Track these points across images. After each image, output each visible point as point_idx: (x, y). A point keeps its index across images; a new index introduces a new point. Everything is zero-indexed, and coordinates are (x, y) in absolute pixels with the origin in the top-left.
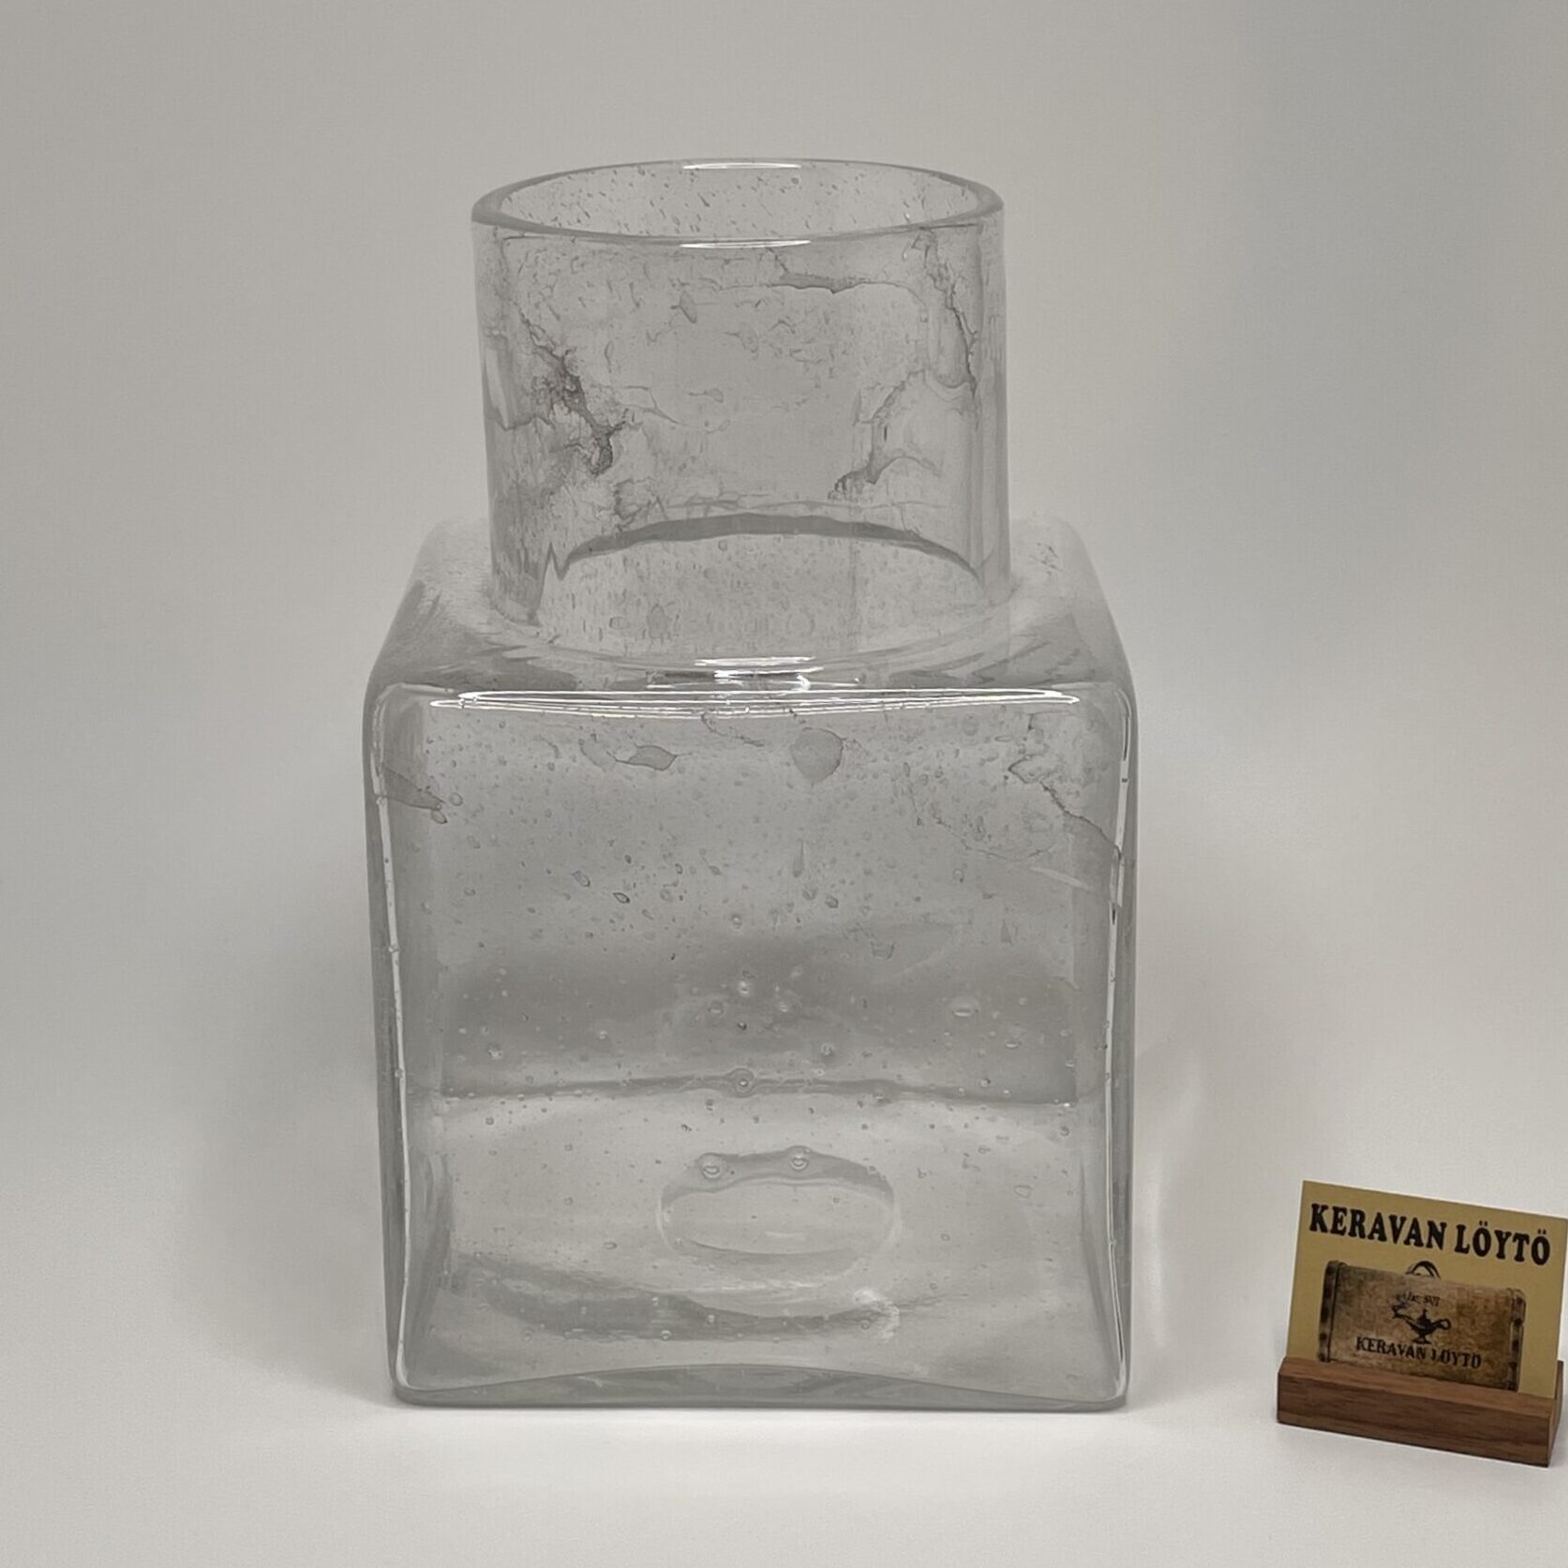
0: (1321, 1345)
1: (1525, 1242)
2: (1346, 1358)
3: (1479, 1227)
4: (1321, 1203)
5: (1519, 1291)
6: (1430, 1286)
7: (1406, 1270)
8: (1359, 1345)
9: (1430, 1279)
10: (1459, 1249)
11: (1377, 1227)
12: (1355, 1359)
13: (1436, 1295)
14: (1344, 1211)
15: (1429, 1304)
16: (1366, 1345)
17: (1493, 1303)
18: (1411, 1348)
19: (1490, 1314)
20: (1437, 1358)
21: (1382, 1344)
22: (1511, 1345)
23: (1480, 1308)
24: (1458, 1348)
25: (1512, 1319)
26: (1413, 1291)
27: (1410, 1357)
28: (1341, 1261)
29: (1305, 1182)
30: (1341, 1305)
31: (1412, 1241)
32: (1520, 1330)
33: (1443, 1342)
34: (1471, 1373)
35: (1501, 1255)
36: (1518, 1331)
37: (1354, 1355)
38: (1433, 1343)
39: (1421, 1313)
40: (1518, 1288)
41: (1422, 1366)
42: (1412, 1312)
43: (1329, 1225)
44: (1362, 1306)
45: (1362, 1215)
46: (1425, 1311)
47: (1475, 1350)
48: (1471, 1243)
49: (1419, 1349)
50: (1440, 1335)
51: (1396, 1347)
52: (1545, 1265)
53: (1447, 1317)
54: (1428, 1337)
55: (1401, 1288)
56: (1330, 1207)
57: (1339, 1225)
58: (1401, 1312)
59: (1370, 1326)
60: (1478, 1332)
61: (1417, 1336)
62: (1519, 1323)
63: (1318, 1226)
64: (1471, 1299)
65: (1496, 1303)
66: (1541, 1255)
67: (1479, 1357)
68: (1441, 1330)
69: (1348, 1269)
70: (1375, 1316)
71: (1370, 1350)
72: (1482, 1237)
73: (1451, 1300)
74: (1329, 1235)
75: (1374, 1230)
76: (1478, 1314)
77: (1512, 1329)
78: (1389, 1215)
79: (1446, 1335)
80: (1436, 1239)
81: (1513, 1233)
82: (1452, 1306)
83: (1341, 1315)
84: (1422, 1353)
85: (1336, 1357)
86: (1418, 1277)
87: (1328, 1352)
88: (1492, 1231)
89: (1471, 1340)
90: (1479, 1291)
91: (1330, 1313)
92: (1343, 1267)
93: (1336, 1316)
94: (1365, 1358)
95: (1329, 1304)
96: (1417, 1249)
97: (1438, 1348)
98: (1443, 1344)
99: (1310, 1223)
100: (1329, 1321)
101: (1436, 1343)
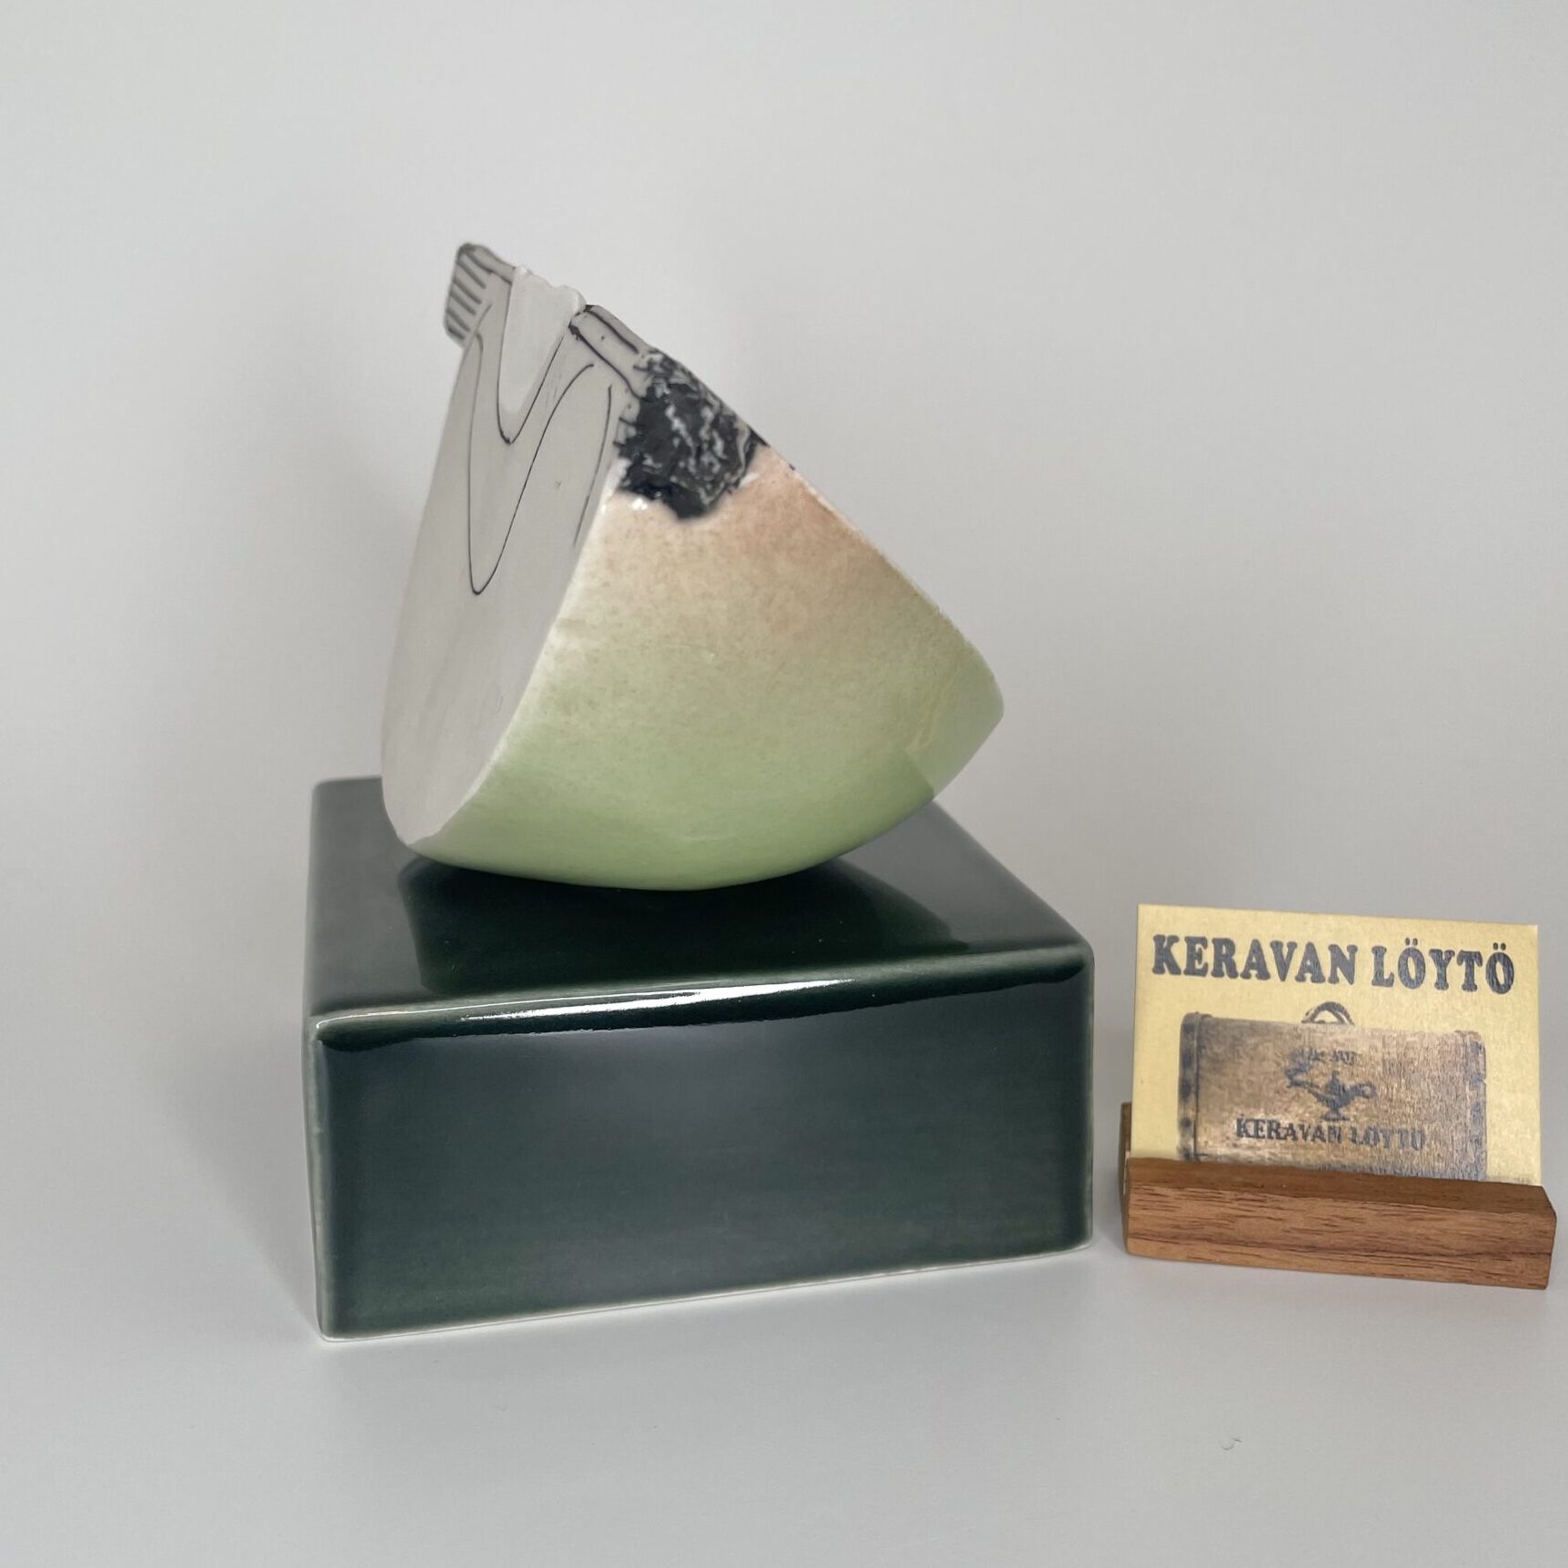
0: (1183, 1136)
1: (1476, 965)
2: (1224, 1150)
3: (1405, 947)
4: (1167, 935)
5: (1475, 1034)
6: (1340, 1038)
7: (1302, 1017)
8: (1242, 1130)
9: (1337, 1028)
10: (1380, 980)
11: (1254, 960)
12: (1235, 1151)
13: (1350, 1049)
14: (1203, 941)
15: (1340, 1063)
16: (1251, 1132)
17: (1435, 1054)
18: (1319, 1128)
19: (1433, 1069)
20: (1359, 1140)
21: (1274, 1126)
22: (1468, 1113)
23: (1416, 1064)
24: (1390, 1120)
25: (1467, 1073)
26: (1311, 1044)
27: (1318, 1140)
28: (1203, 1011)
30: (1211, 1076)
31: (1308, 976)
32: (1482, 1086)
33: (1367, 1115)
34: (1412, 1154)
35: (1442, 983)
36: (1477, 1090)
37: (1235, 1146)
38: (1352, 1119)
39: (1331, 1078)
40: (1475, 1031)
41: (1337, 1153)
42: (1317, 1077)
43: (1183, 965)
44: (1241, 1075)
45: (1229, 943)
46: (1335, 1073)
47: (1416, 1124)
48: (1396, 972)
49: (1330, 1128)
50: (1362, 1107)
51: (1294, 1128)
52: (1505, 997)
53: (1370, 1079)
54: (1343, 1112)
55: (1298, 1043)
56: (1182, 937)
57: (1197, 962)
58: (1300, 1077)
59: (1255, 1101)
60: (1417, 1097)
61: (1326, 1110)
62: (1477, 1079)
63: (1164, 966)
64: (1402, 1050)
65: (1441, 1052)
66: (1501, 977)
67: (1422, 1132)
68: (1362, 1099)
69: (1216, 1023)
70: (1261, 1088)
71: (1257, 1137)
72: (1411, 962)
73: (1372, 1054)
74: (1183, 976)
75: (1250, 965)
76: (1415, 1070)
77: (1468, 1089)
78: (1270, 941)
79: (1370, 1105)
80: (1341, 969)
81: (1457, 953)
82: (1378, 1063)
83: (1211, 1088)
84: (1337, 1135)
85: (1206, 1152)
86: (1320, 1026)
87: (1195, 1142)
88: (1424, 948)
89: (1409, 1110)
90: (1416, 1039)
91: (1193, 1089)
92: (1208, 1019)
93: (1202, 1091)
94: (1251, 1148)
95: (1191, 1075)
96: (1316, 985)
97: (1362, 1125)
98: (1366, 1119)
99: (1153, 964)
100: (1192, 1100)
101: (1356, 1119)
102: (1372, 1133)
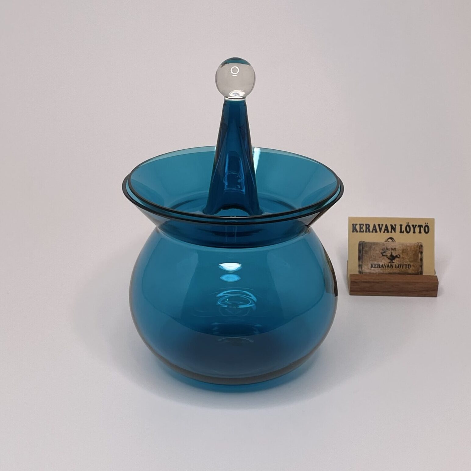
0: (359, 268)
2: (368, 271)
3: (406, 224)
4: (355, 223)
5: (421, 243)
6: (393, 245)
7: (384, 240)
8: (372, 266)
9: (392, 243)
10: (401, 232)
11: (374, 228)
12: (370, 271)
13: (395, 247)
14: (363, 225)
15: (393, 250)
16: (374, 267)
17: (413, 247)
18: (388, 265)
19: (412, 251)
20: (397, 267)
21: (379, 265)
22: (419, 260)
23: (409, 250)
24: (403, 262)
25: (419, 251)
26: (387, 246)
27: (388, 268)
28: (363, 240)
29: (350, 218)
30: (365, 255)
31: (386, 231)
34: (408, 270)
35: (414, 232)
36: (421, 255)
39: (390, 254)
40: (421, 241)
41: (392, 270)
42: (387, 254)
43: (358, 230)
44: (371, 254)
45: (369, 225)
46: (392, 253)
47: (409, 263)
48: (404, 230)
49: (391, 265)
51: (383, 265)
52: (428, 234)
53: (399, 254)
55: (384, 247)
56: (358, 224)
58: (384, 254)
59: (375, 260)
60: (408, 258)
61: (389, 261)
62: (422, 253)
63: (355, 231)
64: (406, 247)
65: (414, 247)
66: (427, 231)
67: (410, 265)
68: (397, 258)
69: (366, 243)
70: (376, 256)
72: (408, 228)
73: (400, 248)
74: (358, 233)
75: (373, 230)
76: (408, 252)
77: (420, 255)
78: (378, 224)
79: (399, 259)
80: (393, 230)
81: (417, 225)
82: (401, 250)
83: (365, 257)
85: (364, 271)
86: (389, 243)
87: (362, 270)
88: (410, 225)
89: (407, 260)
90: (409, 245)
91: (361, 257)
92: (364, 242)
93: (363, 258)
94: (374, 270)
96: (388, 234)
98: (397, 263)
99: (352, 230)
100: (361, 260)
101: (396, 263)
102: (400, 266)
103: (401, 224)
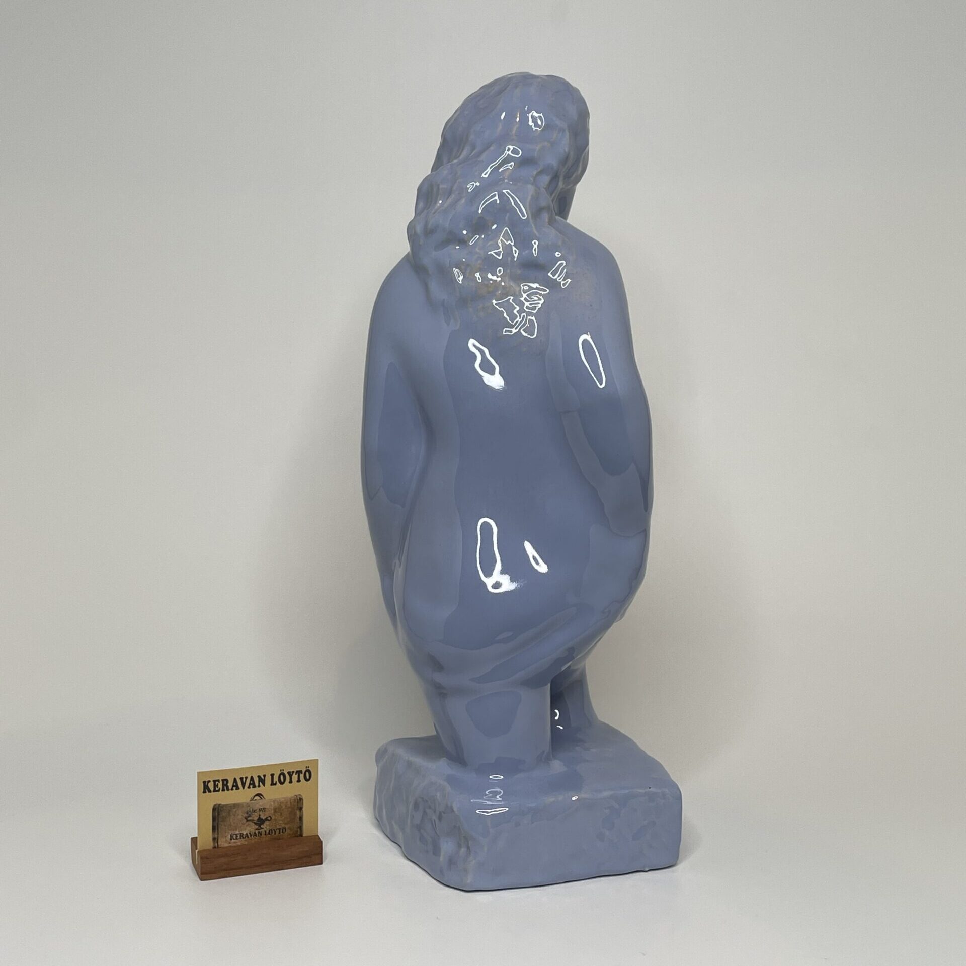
0: (214, 842)
1: (301, 774)
2: (226, 845)
3: (280, 772)
4: (207, 781)
5: (300, 795)
6: (261, 804)
7: (249, 800)
8: (232, 838)
9: (260, 801)
10: (273, 784)
11: (235, 784)
13: (264, 807)
14: (218, 781)
15: (261, 812)
16: (235, 838)
17: (289, 803)
18: (255, 833)
19: (288, 808)
20: (267, 833)
21: (242, 835)
22: (298, 819)
24: (276, 826)
25: (298, 807)
26: (253, 808)
27: (255, 837)
28: (219, 803)
29: (199, 773)
30: (222, 823)
31: (251, 786)
33: (269, 826)
34: (282, 835)
35: (291, 782)
36: (301, 811)
37: (230, 843)
40: (300, 793)
41: (261, 839)
42: (254, 817)
43: (212, 789)
44: (231, 821)
45: (227, 781)
46: (260, 815)
47: (283, 825)
48: (277, 780)
49: (259, 832)
50: (268, 823)
52: (309, 782)
53: (270, 815)
54: (262, 826)
55: (248, 808)
56: (212, 781)
57: (217, 788)
58: (249, 818)
59: (236, 828)
60: (283, 817)
61: (257, 827)
62: (301, 809)
63: (207, 791)
64: (279, 804)
65: (291, 802)
66: (308, 778)
67: (285, 828)
68: (268, 821)
69: (224, 806)
70: (237, 824)
71: (236, 839)
72: (282, 777)
73: (270, 807)
74: (212, 793)
75: (233, 786)
76: (283, 810)
77: (298, 812)
78: (240, 777)
79: (270, 823)
80: (262, 783)
81: (295, 771)
82: (271, 810)
83: (222, 827)
84: (260, 833)
85: (221, 846)
86: (255, 801)
87: (218, 845)
88: (286, 773)
89: (281, 822)
90: (283, 800)
91: (217, 827)
93: (219, 827)
94: (235, 843)
95: (216, 824)
96: (254, 789)
97: (267, 829)
99: (203, 791)
100: (216, 832)
101: (266, 827)
102: (271, 831)
103: (273, 773)
